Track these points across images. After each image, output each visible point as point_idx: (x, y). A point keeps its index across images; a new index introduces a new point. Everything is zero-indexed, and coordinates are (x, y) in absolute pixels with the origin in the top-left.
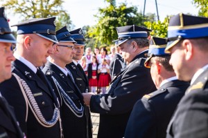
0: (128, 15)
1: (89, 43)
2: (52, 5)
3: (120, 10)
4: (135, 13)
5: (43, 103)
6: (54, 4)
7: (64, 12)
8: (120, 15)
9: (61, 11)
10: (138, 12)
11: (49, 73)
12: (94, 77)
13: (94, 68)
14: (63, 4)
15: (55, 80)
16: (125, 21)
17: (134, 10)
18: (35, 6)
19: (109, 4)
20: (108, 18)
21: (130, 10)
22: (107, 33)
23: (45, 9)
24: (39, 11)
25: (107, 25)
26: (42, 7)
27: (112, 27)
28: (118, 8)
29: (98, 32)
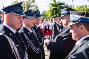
0: (61, 6)
1: (46, 17)
2: (31, 3)
3: (58, 4)
4: (64, 5)
5: (20, 50)
6: (32, 2)
7: (36, 5)
8: (58, 6)
9: (35, 5)
10: (65, 4)
11: (22, 32)
12: (48, 31)
13: (47, 28)
14: (35, 2)
15: (25, 35)
16: (60, 8)
17: (63, 4)
18: (25, 3)
19: (54, 1)
20: (53, 7)
21: (62, 4)
22: (53, 13)
23: (28, 4)
24: (26, 5)
25: (52, 10)
26: (27, 3)
27: (54, 11)
28: (57, 3)
29: (49, 12)
